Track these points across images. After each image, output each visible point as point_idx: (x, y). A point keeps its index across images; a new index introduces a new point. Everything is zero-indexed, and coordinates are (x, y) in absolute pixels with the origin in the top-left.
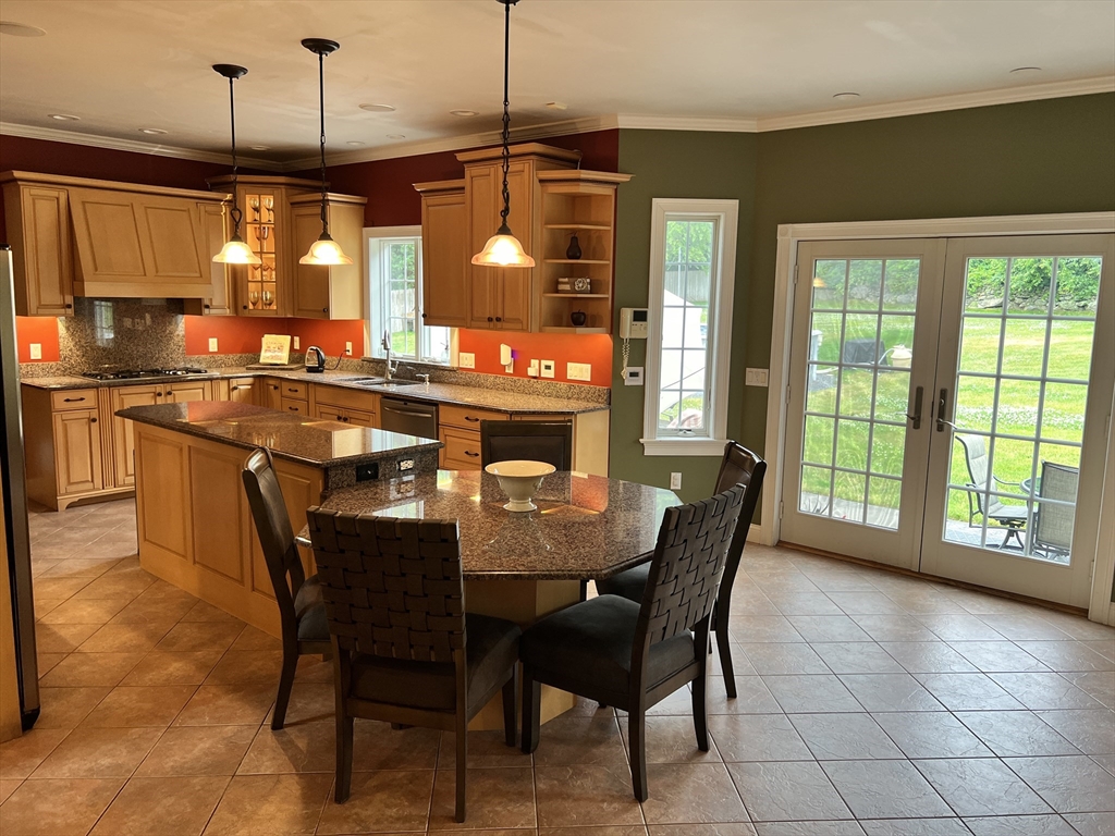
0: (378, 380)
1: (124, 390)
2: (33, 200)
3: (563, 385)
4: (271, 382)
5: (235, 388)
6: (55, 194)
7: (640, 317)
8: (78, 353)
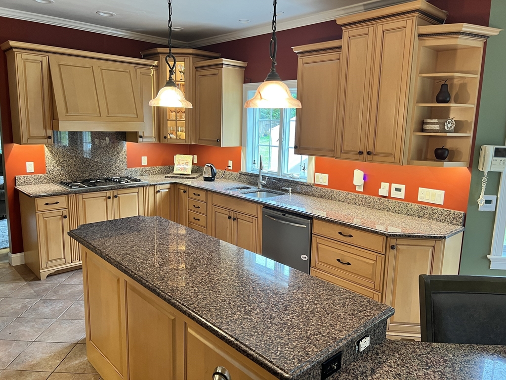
0: (253, 188)
1: (85, 195)
2: (24, 62)
3: (415, 206)
4: (181, 187)
5: (158, 191)
6: (40, 58)
7: (501, 153)
8: (58, 168)
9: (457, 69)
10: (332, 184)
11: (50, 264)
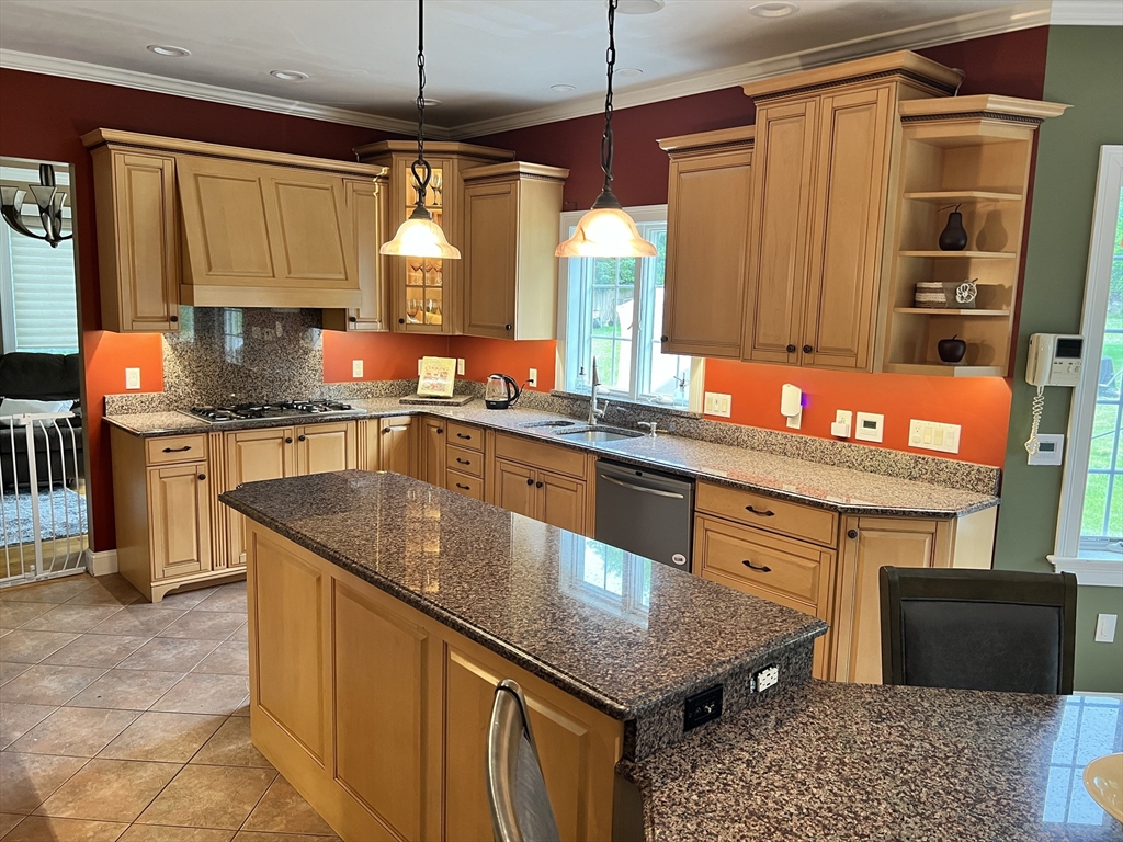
0: (579, 425)
1: (242, 435)
2: (129, 171)
3: (902, 457)
4: (433, 422)
5: (386, 430)
6: (157, 162)
7: (1070, 349)
8: (187, 380)
9: (982, 184)
10: (738, 414)
11: (171, 571)
